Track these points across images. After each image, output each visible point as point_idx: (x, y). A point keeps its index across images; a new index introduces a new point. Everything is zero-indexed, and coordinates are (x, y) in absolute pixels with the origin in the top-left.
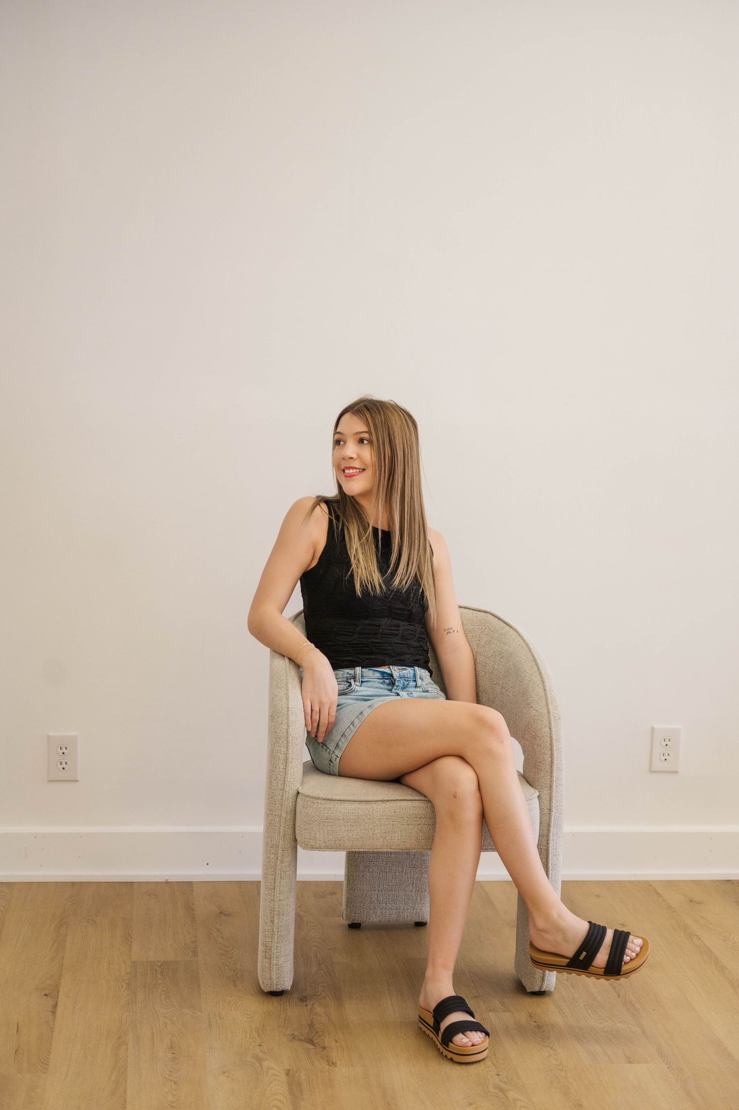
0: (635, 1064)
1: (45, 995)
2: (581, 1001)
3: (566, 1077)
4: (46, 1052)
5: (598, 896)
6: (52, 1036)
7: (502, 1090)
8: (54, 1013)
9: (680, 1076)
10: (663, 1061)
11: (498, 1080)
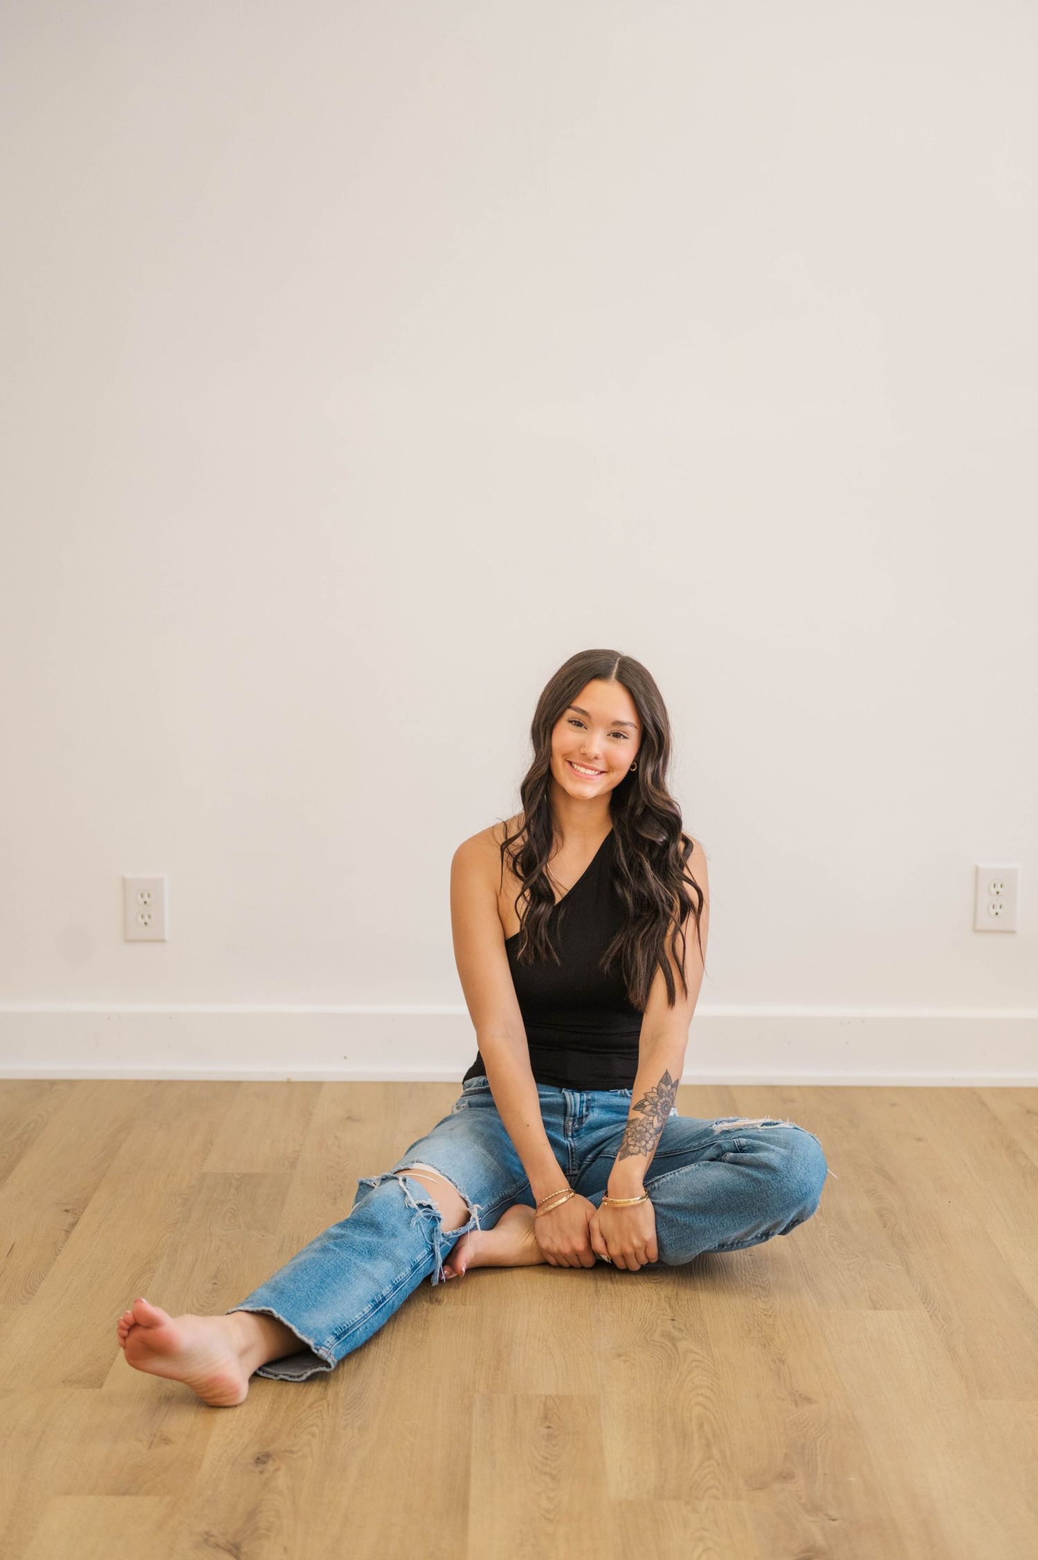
0: (882, 1311)
1: (66, 1211)
2: (827, 1231)
3: (773, 1325)
4: (39, 1280)
5: (894, 1105)
6: (55, 1260)
7: (672, 1339)
8: (68, 1232)
9: (945, 1327)
10: (926, 1308)
11: (671, 1326)
